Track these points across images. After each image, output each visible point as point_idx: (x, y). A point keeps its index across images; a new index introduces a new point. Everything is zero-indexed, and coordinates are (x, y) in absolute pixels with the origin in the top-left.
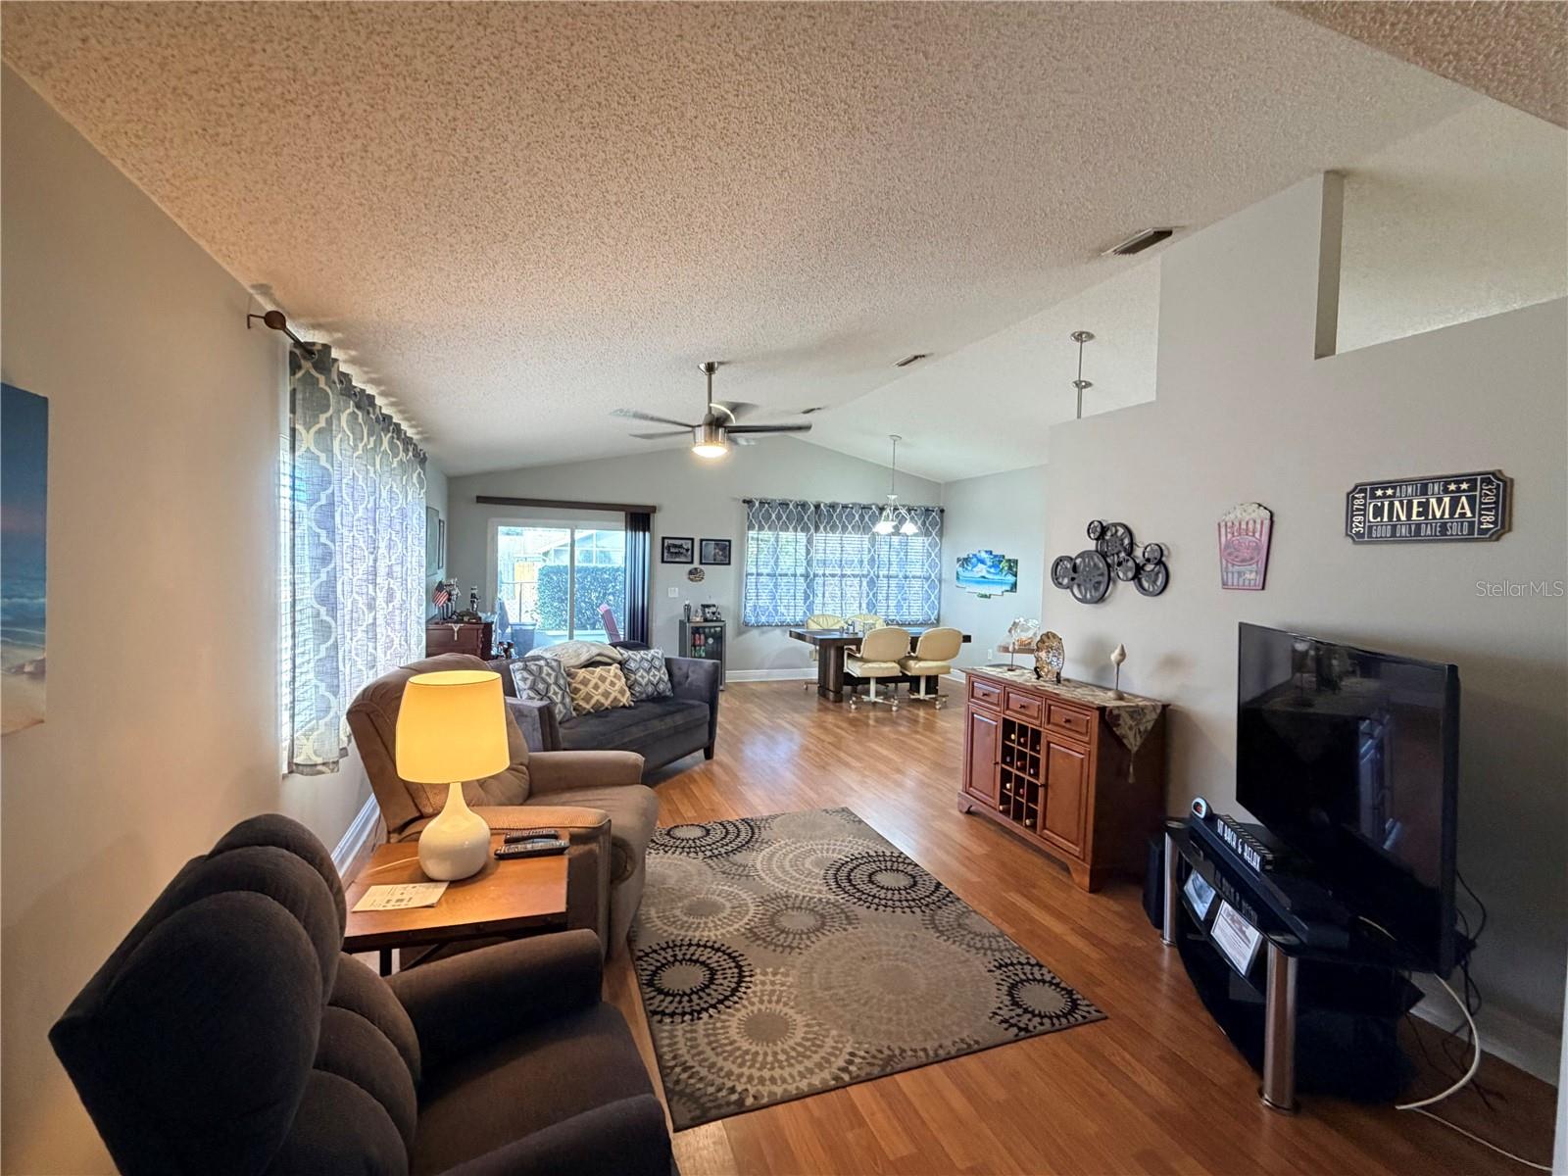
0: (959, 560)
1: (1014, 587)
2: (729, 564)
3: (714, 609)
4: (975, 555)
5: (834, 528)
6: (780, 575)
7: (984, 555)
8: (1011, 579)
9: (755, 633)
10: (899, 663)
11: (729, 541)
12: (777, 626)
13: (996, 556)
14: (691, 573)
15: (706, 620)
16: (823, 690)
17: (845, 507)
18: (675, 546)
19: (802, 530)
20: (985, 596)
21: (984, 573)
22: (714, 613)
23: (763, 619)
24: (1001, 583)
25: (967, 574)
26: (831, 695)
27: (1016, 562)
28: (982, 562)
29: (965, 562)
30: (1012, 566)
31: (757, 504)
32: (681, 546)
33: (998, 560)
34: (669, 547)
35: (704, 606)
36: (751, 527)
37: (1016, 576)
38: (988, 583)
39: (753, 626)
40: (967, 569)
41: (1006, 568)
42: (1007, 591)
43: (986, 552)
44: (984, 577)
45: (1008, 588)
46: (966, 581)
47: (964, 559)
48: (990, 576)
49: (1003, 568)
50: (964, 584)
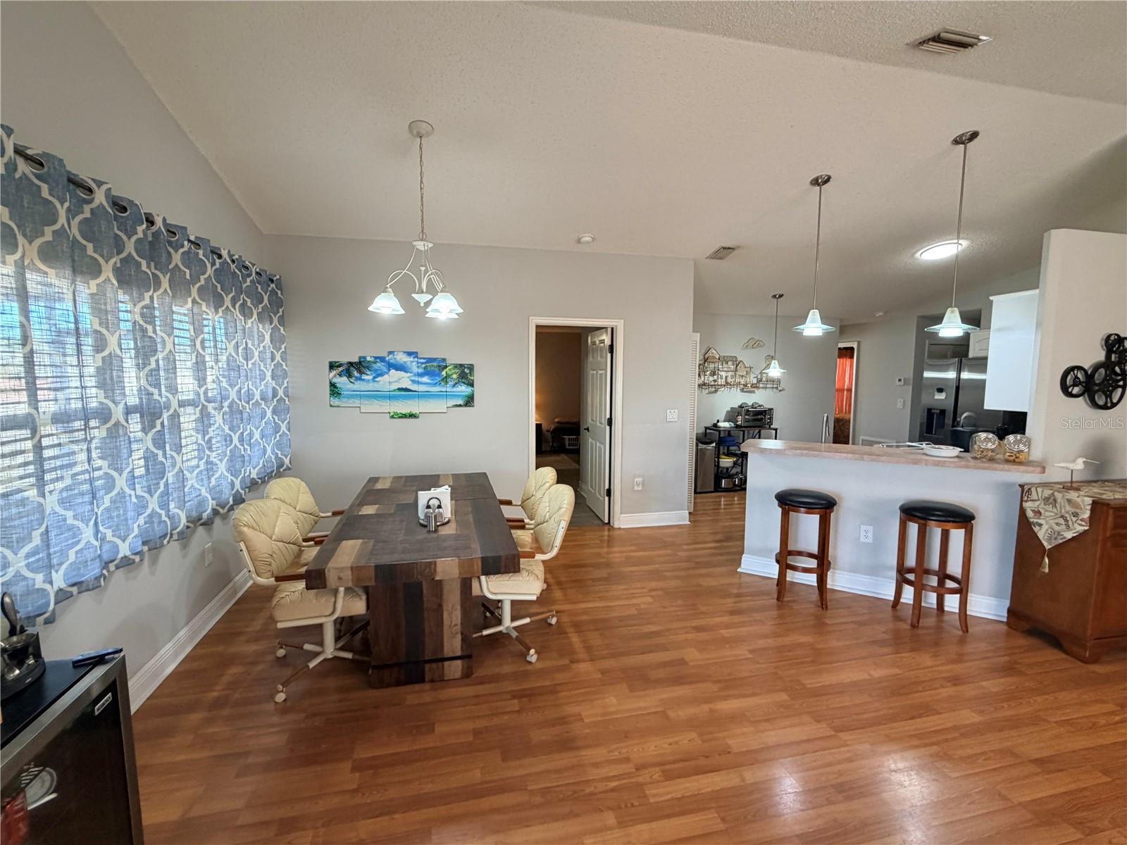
0: (332, 366)
1: (469, 401)
4: (382, 359)
7: (401, 358)
8: (463, 389)
13: (430, 360)
20: (412, 416)
21: (406, 383)
24: (446, 396)
25: (358, 386)
27: (471, 367)
28: (400, 368)
29: (353, 368)
30: (465, 374)
33: (433, 367)
37: (472, 385)
38: (419, 397)
40: (360, 379)
41: (455, 376)
42: (460, 406)
43: (410, 354)
44: (407, 390)
45: (461, 402)
46: (360, 396)
47: (351, 364)
48: (422, 388)
49: (448, 376)
50: (352, 402)
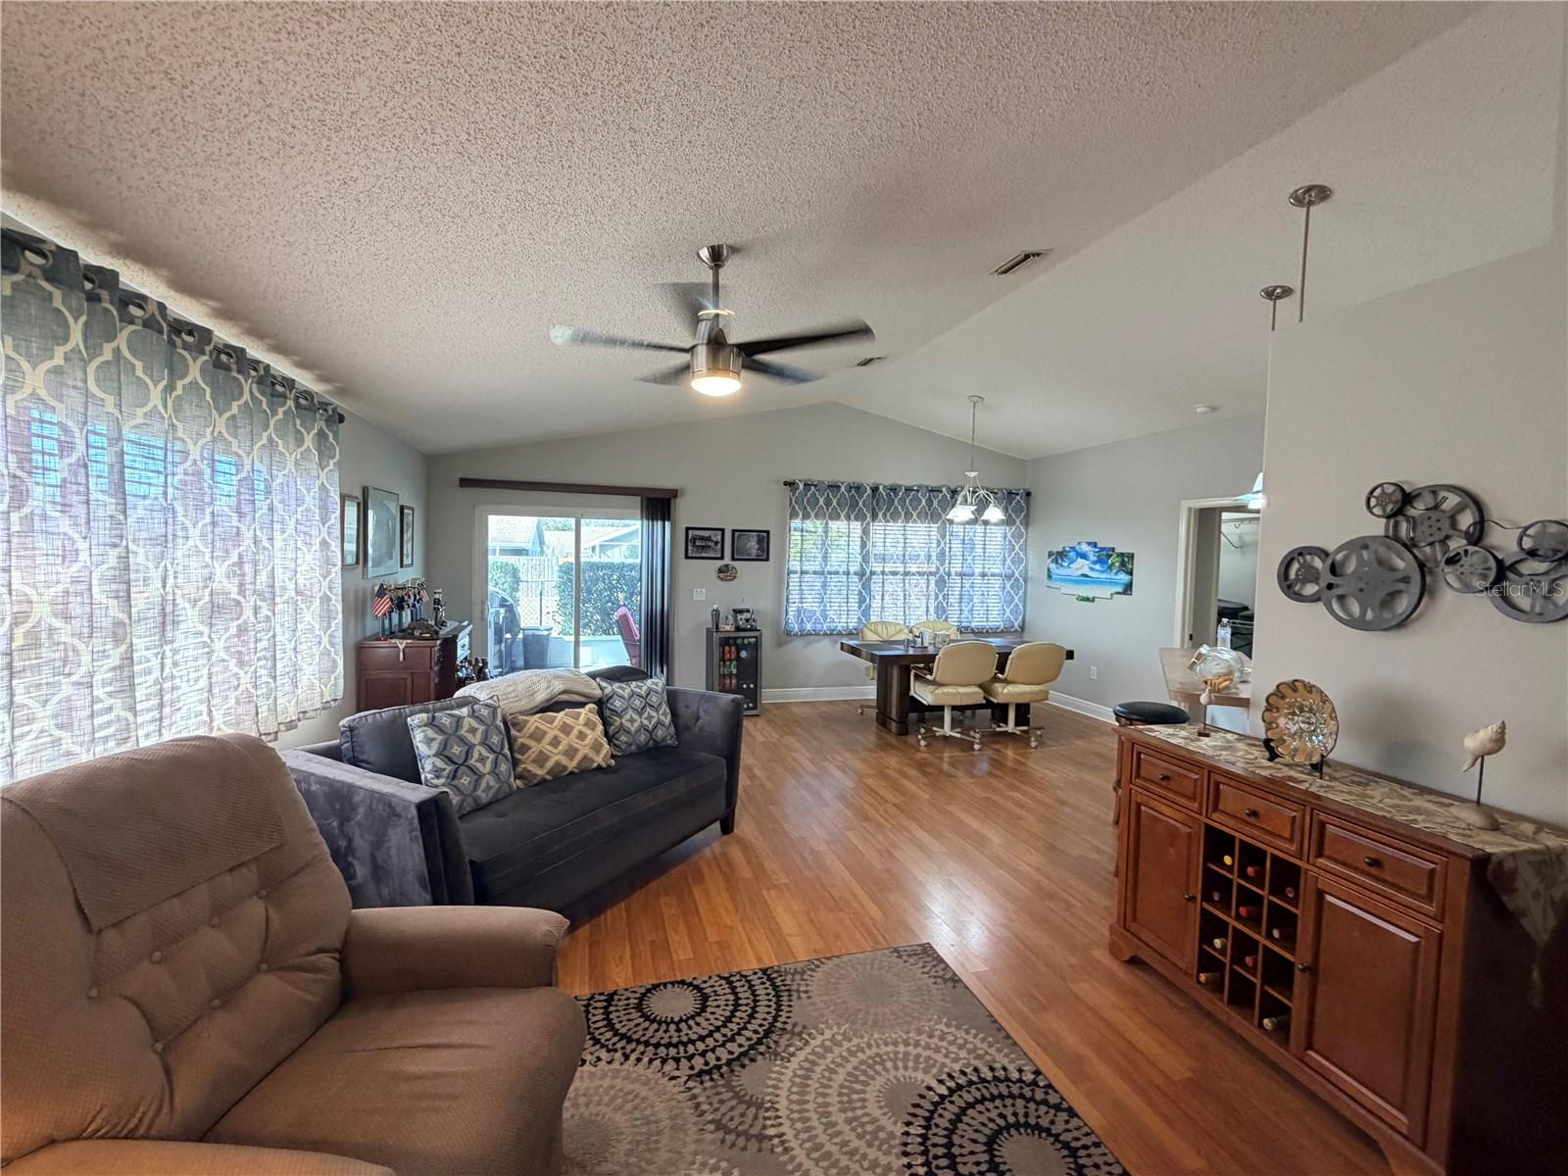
0: (1050, 554)
1: (1128, 589)
2: (767, 559)
3: (747, 615)
4: (1073, 548)
5: (895, 517)
6: (830, 573)
7: (1085, 548)
8: (1124, 578)
9: (798, 643)
10: (980, 686)
11: (768, 532)
12: (825, 634)
13: (1102, 549)
14: (720, 571)
15: (738, 629)
16: (883, 719)
17: (909, 490)
18: (702, 538)
19: (856, 519)
20: (1087, 599)
21: (1086, 571)
22: (747, 620)
23: (809, 627)
24: (1112, 583)
25: (1061, 571)
26: (894, 726)
27: (1131, 556)
28: (1084, 556)
29: (1059, 556)
30: (1126, 562)
31: (801, 486)
32: (709, 539)
33: (1104, 555)
34: (694, 539)
35: (737, 612)
36: (793, 515)
37: (1131, 574)
38: (1093, 582)
39: (796, 635)
40: (1061, 565)
41: (1117, 564)
42: (1119, 593)
43: (1089, 544)
44: (1086, 576)
45: (1120, 590)
46: (1061, 580)
47: (1058, 553)
48: (1095, 575)
49: (1113, 564)
50: (1057, 584)
